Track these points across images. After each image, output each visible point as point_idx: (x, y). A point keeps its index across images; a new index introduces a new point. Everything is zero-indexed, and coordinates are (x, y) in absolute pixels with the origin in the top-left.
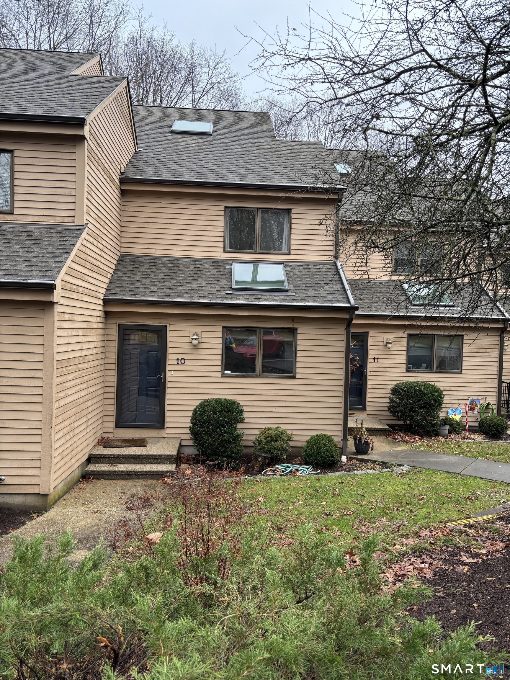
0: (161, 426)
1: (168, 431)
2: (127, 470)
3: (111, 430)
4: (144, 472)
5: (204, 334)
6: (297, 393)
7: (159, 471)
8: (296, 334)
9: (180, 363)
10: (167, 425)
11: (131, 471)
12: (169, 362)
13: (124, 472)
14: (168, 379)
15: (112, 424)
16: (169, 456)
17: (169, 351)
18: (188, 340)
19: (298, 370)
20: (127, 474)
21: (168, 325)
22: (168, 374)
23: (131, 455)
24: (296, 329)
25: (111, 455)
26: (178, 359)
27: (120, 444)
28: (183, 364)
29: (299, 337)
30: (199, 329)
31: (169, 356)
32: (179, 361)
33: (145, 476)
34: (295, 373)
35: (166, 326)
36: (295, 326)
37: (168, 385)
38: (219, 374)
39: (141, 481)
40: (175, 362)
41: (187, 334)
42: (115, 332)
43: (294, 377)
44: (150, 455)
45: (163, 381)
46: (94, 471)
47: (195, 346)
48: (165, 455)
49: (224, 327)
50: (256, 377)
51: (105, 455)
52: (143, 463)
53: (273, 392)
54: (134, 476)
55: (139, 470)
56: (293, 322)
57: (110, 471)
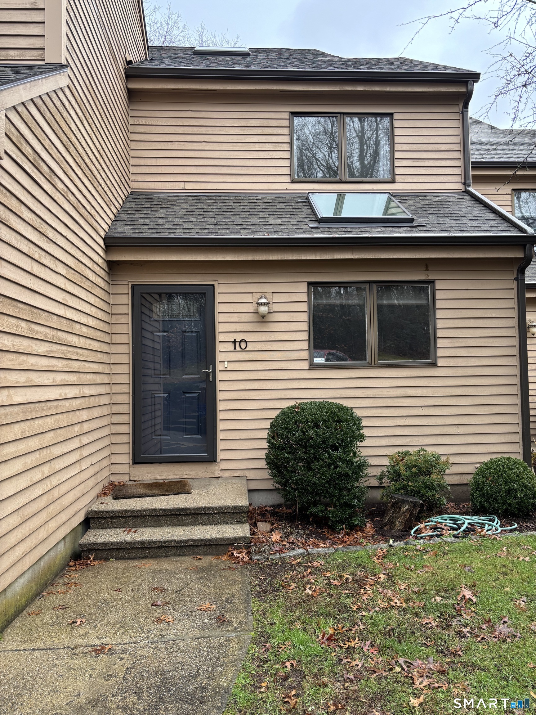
0: (212, 459)
1: (223, 466)
2: (160, 538)
3: (125, 469)
4: (193, 541)
5: (277, 298)
6: (441, 392)
7: (222, 539)
8: (434, 290)
9: (238, 348)
10: (221, 456)
11: (168, 541)
12: (219, 347)
13: (154, 542)
14: (220, 376)
15: (127, 459)
16: (235, 508)
17: (219, 328)
18: (250, 308)
19: (440, 353)
20: (160, 547)
21: (216, 284)
22: (220, 367)
23: (165, 510)
24: (433, 282)
25: (127, 511)
26: (235, 342)
27: (142, 491)
28: (243, 350)
29: (438, 295)
30: (268, 289)
31: (219, 337)
32: (237, 344)
33: (195, 550)
34: (436, 357)
35: (213, 286)
36: (431, 278)
37: (220, 386)
38: (306, 365)
39: (188, 558)
40: (231, 347)
41: (248, 298)
42: (127, 299)
43: (434, 365)
44: (200, 509)
45: (211, 379)
46: (97, 544)
47: (263, 317)
48: (229, 507)
49: (310, 284)
50: (369, 366)
51: (117, 512)
52: (188, 525)
53: (399, 392)
54: (174, 551)
55: (183, 538)
56: (427, 269)
57: (127, 543)
